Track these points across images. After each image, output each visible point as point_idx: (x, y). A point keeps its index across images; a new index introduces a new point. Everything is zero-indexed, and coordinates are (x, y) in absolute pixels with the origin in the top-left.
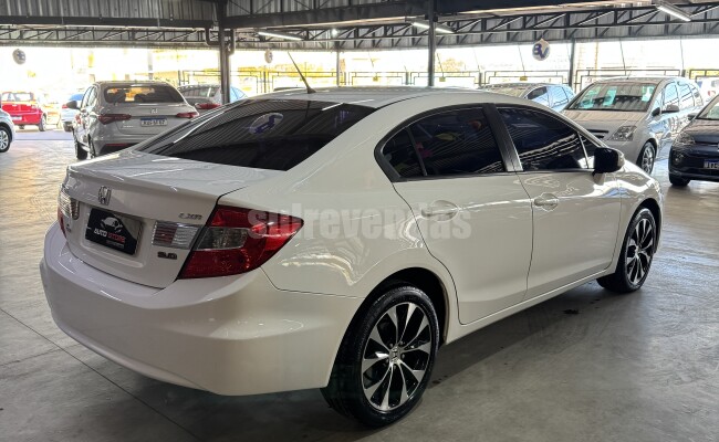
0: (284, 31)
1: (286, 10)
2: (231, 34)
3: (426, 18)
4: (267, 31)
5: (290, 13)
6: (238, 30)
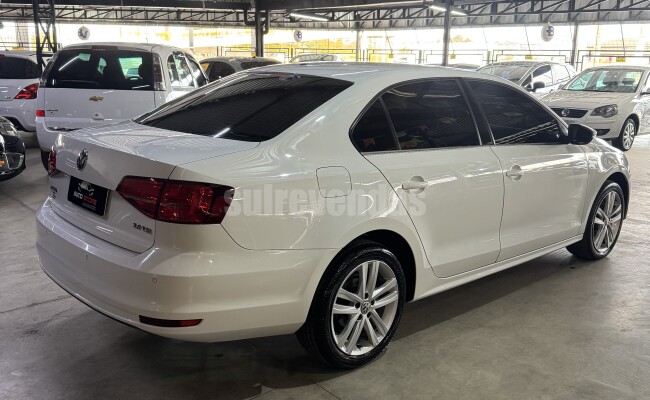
0: (312, 13)
2: (266, 15)
3: (443, 1)
4: (298, 12)
6: (273, 11)
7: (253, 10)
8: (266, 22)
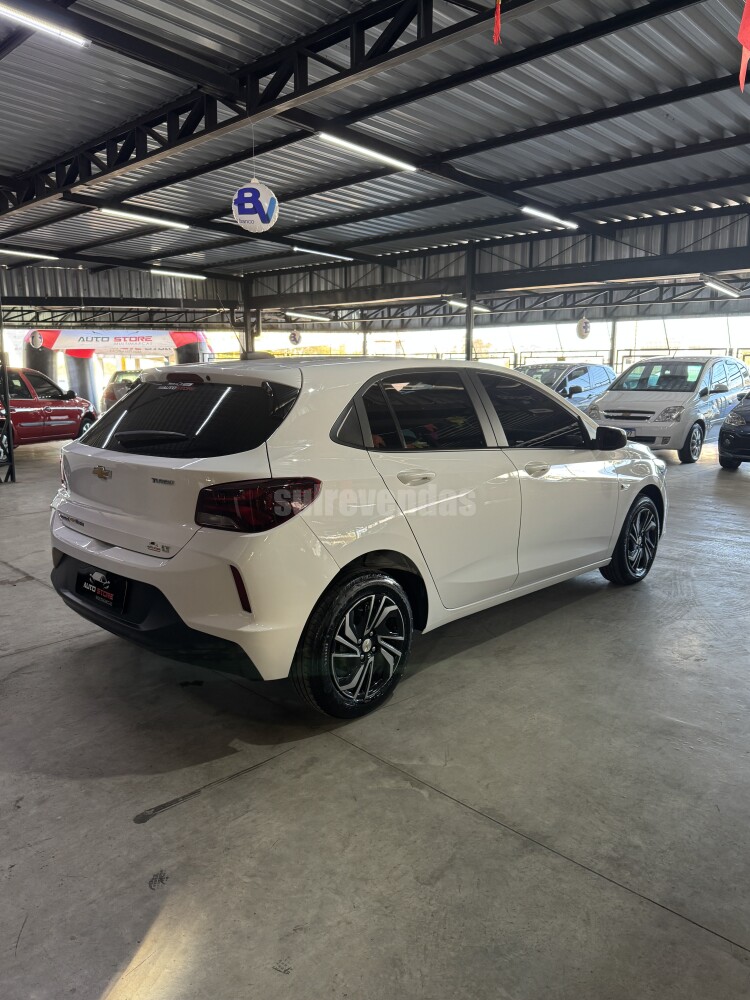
0: (311, 311)
1: (315, 289)
2: (256, 315)
3: (464, 296)
4: (294, 311)
5: (319, 292)
6: (264, 310)
7: (241, 309)
8: (257, 322)
